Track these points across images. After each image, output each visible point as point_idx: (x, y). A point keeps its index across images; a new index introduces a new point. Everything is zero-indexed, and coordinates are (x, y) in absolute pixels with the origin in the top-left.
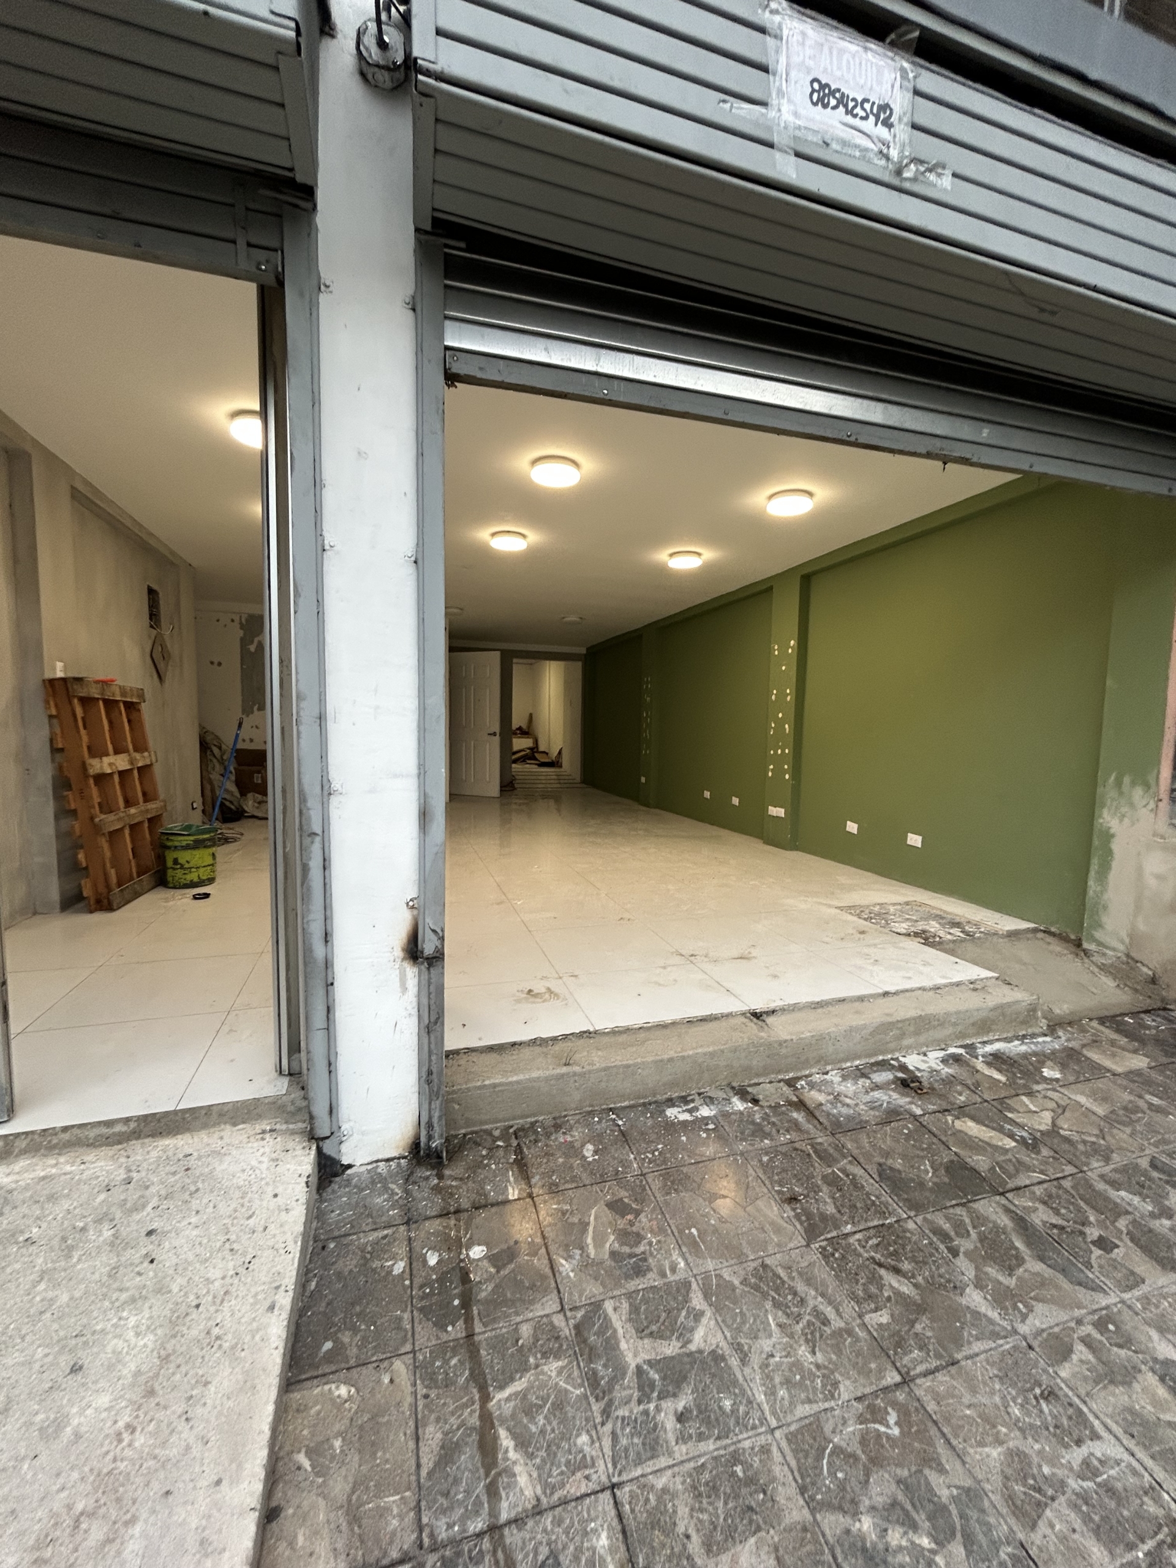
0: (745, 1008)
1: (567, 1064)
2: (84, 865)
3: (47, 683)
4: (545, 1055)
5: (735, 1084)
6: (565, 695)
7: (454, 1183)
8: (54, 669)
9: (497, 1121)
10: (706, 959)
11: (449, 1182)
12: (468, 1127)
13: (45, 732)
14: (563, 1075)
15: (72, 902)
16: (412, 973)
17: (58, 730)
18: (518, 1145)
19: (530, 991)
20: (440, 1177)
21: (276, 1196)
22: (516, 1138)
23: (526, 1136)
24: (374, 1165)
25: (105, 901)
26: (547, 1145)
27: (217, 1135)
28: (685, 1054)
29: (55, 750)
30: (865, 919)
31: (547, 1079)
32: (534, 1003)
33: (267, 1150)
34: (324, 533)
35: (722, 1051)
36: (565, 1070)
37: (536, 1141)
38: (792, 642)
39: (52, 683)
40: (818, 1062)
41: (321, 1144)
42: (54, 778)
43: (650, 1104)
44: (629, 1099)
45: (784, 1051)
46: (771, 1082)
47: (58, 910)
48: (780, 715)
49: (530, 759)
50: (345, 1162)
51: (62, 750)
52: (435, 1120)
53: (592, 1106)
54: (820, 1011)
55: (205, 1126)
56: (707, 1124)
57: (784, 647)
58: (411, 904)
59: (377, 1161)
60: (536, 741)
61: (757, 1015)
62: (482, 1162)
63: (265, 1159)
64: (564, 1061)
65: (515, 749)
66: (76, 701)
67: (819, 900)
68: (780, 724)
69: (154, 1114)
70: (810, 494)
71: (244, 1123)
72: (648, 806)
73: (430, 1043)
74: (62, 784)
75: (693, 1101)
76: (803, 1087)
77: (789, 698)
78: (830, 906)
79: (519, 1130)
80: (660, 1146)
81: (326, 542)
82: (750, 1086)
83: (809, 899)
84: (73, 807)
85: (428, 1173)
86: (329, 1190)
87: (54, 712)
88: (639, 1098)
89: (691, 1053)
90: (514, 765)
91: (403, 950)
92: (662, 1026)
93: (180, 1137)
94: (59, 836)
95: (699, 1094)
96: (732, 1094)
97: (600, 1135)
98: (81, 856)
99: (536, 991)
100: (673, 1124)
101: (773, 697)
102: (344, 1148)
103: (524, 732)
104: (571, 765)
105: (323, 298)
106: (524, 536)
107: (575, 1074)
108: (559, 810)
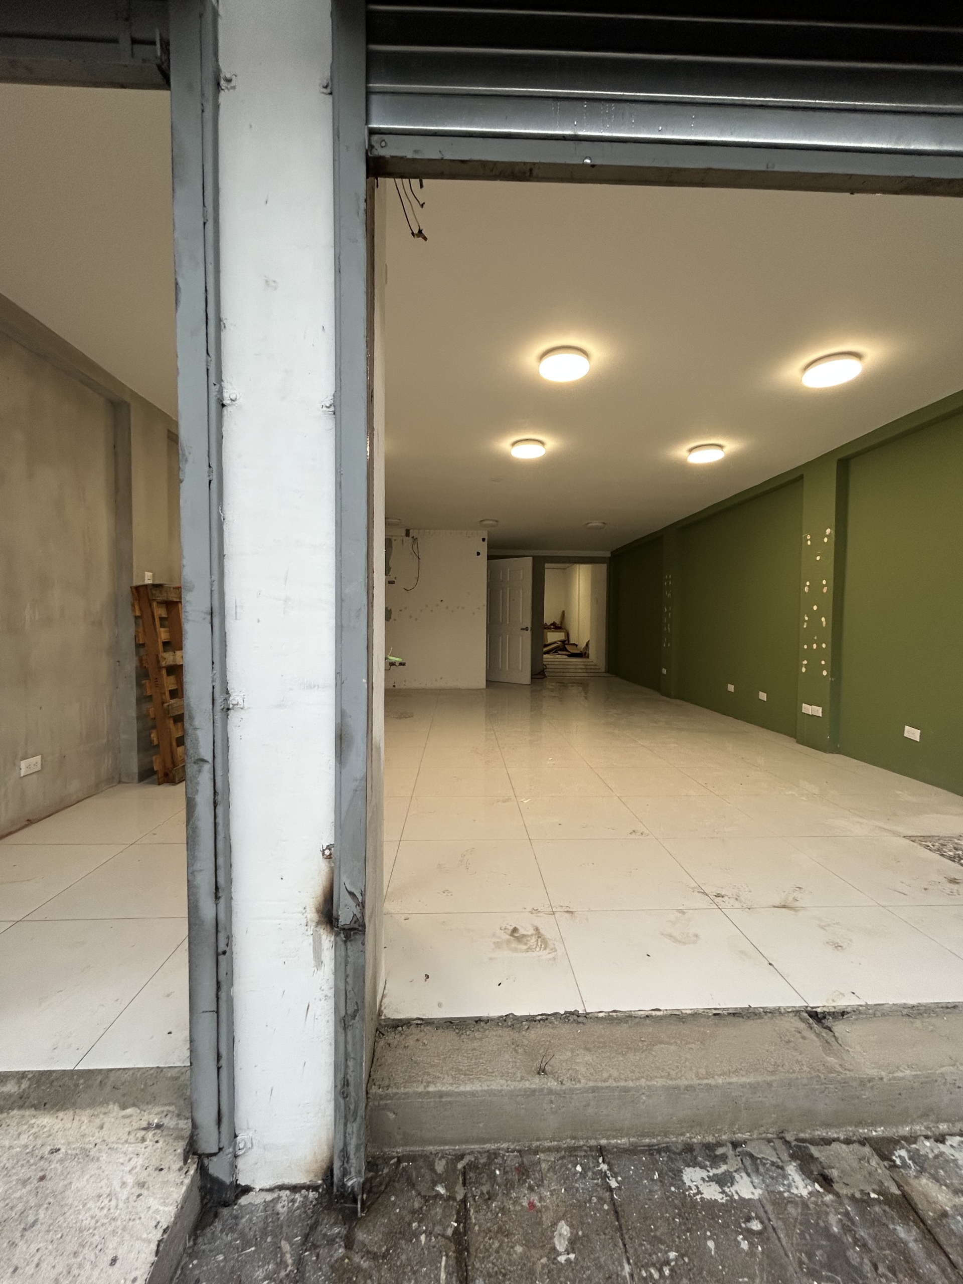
0: (799, 1003)
1: (541, 1071)
2: (156, 742)
3: (134, 591)
4: (516, 1044)
5: (789, 1137)
6: (592, 595)
7: (365, 1264)
8: (143, 577)
9: (445, 1143)
10: (737, 905)
11: (357, 1259)
12: (406, 1145)
13: (132, 631)
14: (534, 1091)
15: (147, 775)
16: (327, 940)
17: (141, 629)
18: (464, 1201)
19: (515, 930)
20: (349, 1242)
21: (114, 1261)
22: (464, 1184)
23: (478, 1183)
24: (275, 1195)
25: (171, 775)
26: (503, 1209)
27: (98, 1122)
28: (711, 1081)
29: (139, 646)
30: (951, 859)
31: (512, 1095)
32: (515, 950)
33: (139, 1161)
34: (225, 384)
35: (770, 1084)
36: (536, 1082)
37: (491, 1197)
38: (828, 531)
39: (137, 588)
40: (925, 1115)
41: (206, 1161)
42: (137, 667)
43: (659, 1151)
44: (628, 1135)
45: (866, 1094)
46: (848, 1142)
47: (136, 779)
48: (815, 608)
49: (561, 650)
50: (243, 1182)
51: (143, 645)
52: (351, 1149)
53: (574, 1138)
54: (918, 1023)
55: (92, 1103)
56: (749, 1219)
57: (818, 537)
58: (327, 852)
59: (281, 1188)
60: (568, 635)
61: (817, 1017)
62: (410, 1224)
63: (130, 1180)
64: (536, 1064)
65: (549, 642)
66: (155, 604)
67: (882, 824)
68: (815, 616)
69: (51, 1072)
70: (857, 355)
71: (134, 1105)
72: (668, 695)
73: (346, 1042)
74: (143, 674)
75: (724, 1158)
76: (905, 1165)
77: (825, 590)
78: (895, 834)
79: (472, 1166)
80: (672, 1255)
81: (226, 395)
82: (813, 1142)
83: (864, 821)
84: (149, 693)
85: (336, 1230)
86: (208, 1231)
87: (138, 613)
88: (644, 1135)
89: (720, 1081)
90: (545, 656)
91: (318, 911)
92: (678, 1017)
93: (61, 1114)
94: (138, 718)
95: (735, 1145)
96: (785, 1157)
97: (581, 1205)
98: (154, 736)
99: (522, 931)
100: (694, 1204)
101: (806, 589)
102: (240, 1163)
103: (557, 627)
104: (597, 656)
105: (223, 97)
106: (542, 443)
107: (550, 1091)
108: (586, 698)
